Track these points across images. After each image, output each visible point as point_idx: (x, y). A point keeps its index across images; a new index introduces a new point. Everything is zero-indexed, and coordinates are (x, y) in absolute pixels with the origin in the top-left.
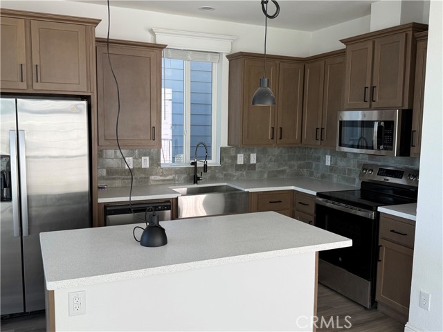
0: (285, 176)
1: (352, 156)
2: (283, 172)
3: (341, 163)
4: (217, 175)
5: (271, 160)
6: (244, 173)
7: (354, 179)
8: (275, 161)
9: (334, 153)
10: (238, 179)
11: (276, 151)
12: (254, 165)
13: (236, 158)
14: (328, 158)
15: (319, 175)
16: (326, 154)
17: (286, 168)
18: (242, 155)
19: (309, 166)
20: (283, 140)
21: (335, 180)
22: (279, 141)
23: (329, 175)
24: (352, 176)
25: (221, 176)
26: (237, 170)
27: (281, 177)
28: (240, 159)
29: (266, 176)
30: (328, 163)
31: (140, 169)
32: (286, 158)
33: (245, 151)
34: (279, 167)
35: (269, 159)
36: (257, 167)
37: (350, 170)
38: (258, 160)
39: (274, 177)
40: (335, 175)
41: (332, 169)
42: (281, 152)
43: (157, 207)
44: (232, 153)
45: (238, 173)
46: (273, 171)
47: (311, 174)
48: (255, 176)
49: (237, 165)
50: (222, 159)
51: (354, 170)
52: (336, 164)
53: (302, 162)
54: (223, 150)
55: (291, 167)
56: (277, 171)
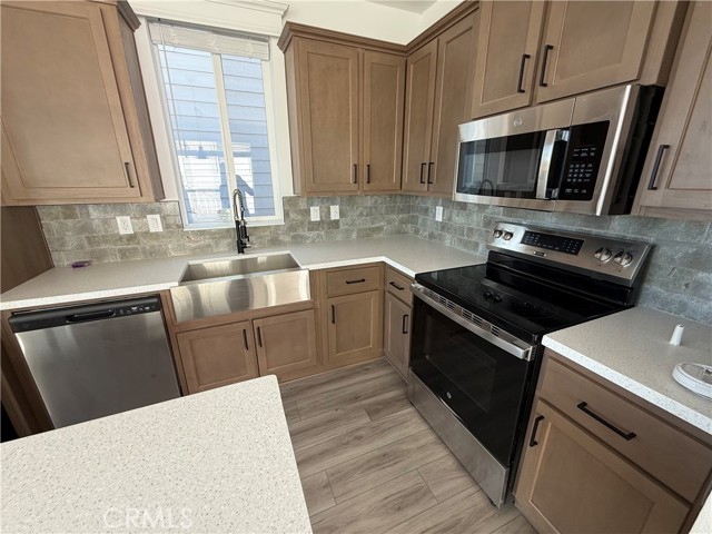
0: (381, 235)
1: (476, 208)
2: (379, 229)
3: (459, 219)
4: (281, 238)
5: (361, 214)
6: (322, 233)
7: (477, 245)
8: (367, 215)
9: (449, 203)
10: (313, 241)
11: (369, 202)
12: (337, 222)
13: (308, 212)
14: (439, 210)
15: (427, 233)
16: (436, 204)
17: (382, 223)
18: (318, 208)
19: (413, 220)
20: (372, 184)
21: (447, 243)
22: (366, 187)
23: (440, 235)
24: (474, 239)
25: (287, 239)
26: (310, 230)
27: (376, 236)
28: (315, 214)
29: (354, 235)
30: (439, 218)
31: (147, 234)
32: (383, 211)
33: (323, 202)
34: (372, 223)
35: (358, 212)
36: (341, 224)
37: (470, 230)
38: (342, 214)
39: (367, 236)
40: (448, 236)
41: (444, 226)
42: (376, 202)
43: (129, 308)
44: (302, 205)
45: (313, 234)
46: (365, 229)
47: (417, 232)
48: (339, 237)
49: (310, 222)
50: (286, 214)
51: (477, 230)
52: (450, 219)
53: (404, 215)
54: (287, 201)
55: (389, 222)
56: (371, 229)
